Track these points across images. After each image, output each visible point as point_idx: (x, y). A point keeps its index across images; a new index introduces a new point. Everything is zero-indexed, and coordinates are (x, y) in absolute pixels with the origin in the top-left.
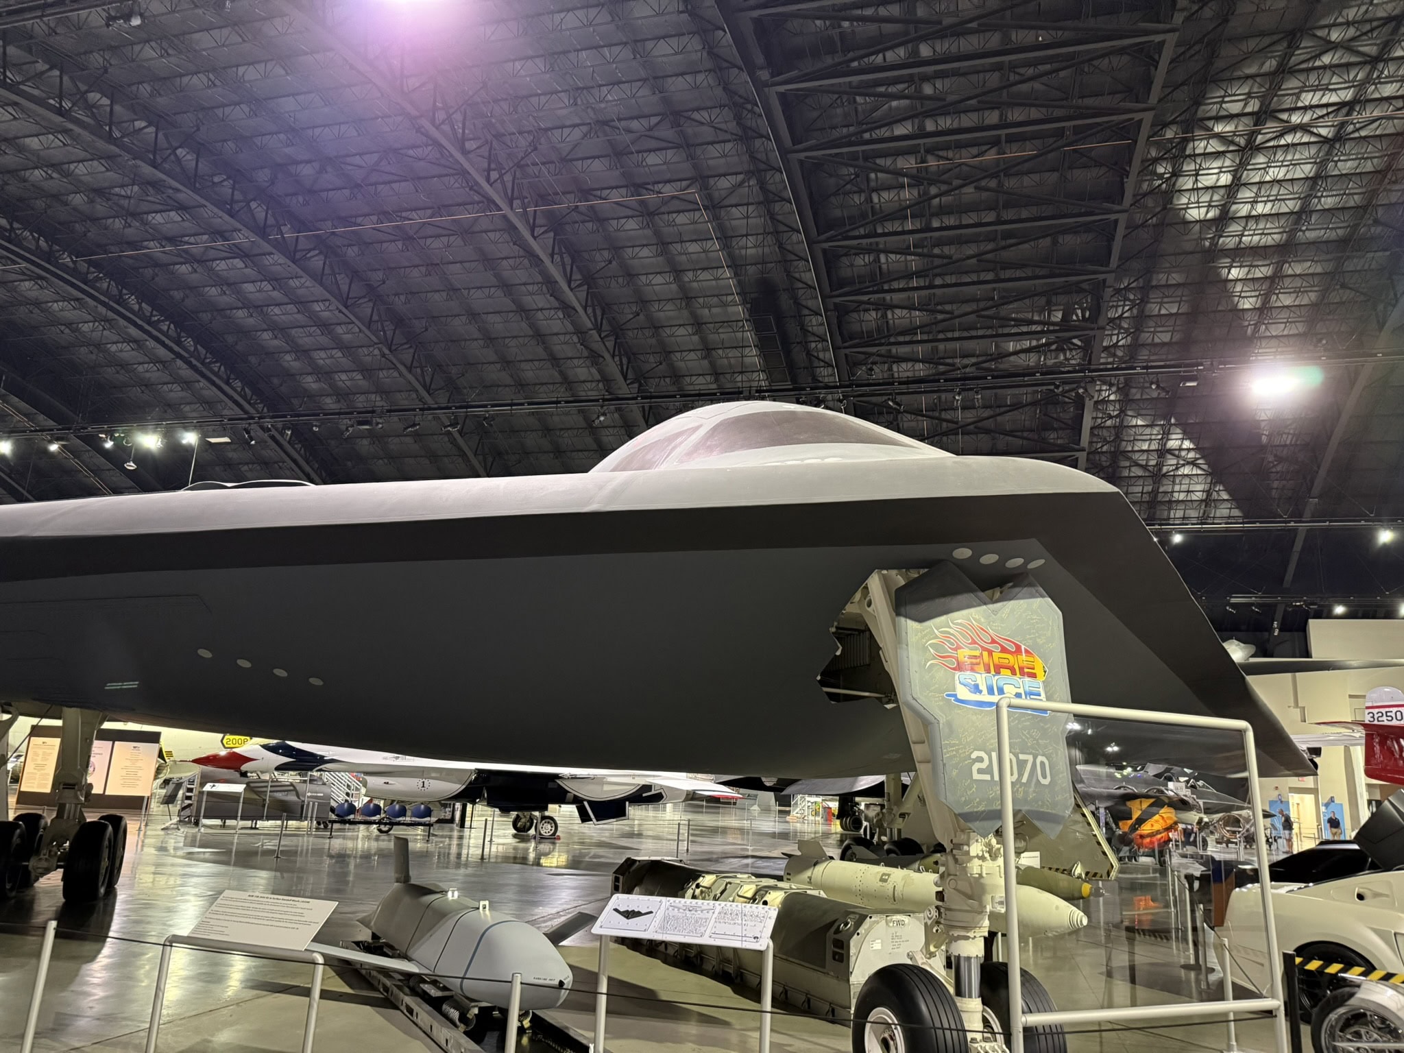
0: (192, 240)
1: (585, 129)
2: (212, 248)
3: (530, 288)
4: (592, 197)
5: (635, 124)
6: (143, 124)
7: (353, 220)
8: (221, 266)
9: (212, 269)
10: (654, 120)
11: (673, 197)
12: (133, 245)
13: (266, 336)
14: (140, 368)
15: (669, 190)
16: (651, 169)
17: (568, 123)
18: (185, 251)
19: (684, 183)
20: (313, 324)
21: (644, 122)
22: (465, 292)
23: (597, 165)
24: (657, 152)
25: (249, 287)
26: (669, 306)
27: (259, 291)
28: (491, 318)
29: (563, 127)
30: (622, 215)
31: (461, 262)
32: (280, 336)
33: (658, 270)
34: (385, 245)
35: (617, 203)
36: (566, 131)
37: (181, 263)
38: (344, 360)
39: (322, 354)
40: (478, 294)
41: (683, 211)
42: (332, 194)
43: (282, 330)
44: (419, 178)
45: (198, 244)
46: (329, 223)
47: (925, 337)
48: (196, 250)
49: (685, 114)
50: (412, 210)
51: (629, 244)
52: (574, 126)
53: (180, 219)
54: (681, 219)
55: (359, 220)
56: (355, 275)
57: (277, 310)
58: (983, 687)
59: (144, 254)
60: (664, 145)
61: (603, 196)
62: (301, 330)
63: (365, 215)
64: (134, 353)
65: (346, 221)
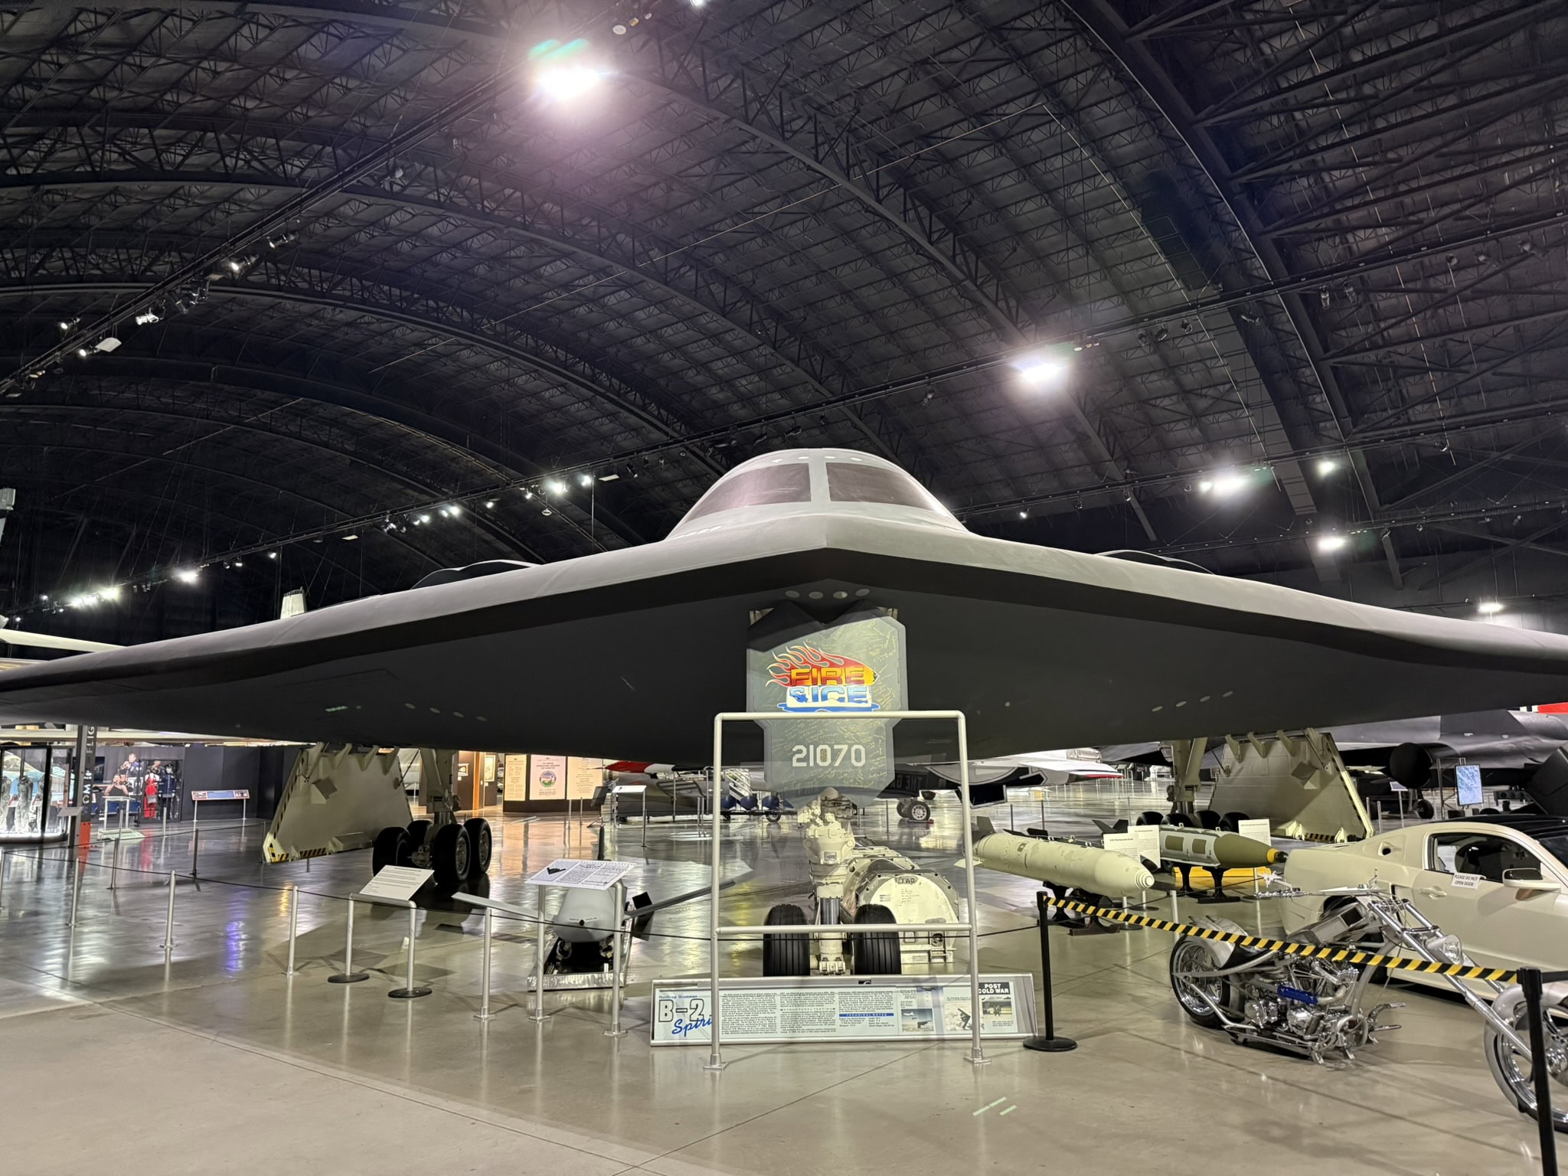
0: (581, 282)
1: (904, 75)
2: (600, 286)
3: (895, 250)
4: (933, 141)
5: (955, 54)
6: (511, 191)
7: (711, 228)
8: (612, 300)
9: (604, 306)
10: (976, 43)
11: (1021, 115)
12: (537, 298)
13: (667, 357)
14: (573, 409)
15: (1013, 109)
16: (989, 93)
17: (886, 74)
18: (579, 294)
19: (1029, 98)
20: (703, 337)
21: (965, 48)
22: (833, 272)
23: (930, 106)
24: (989, 75)
25: (640, 315)
26: (1050, 231)
27: (649, 317)
28: (864, 291)
29: (882, 80)
30: (971, 149)
31: (822, 243)
32: (679, 354)
33: (1028, 196)
34: (746, 245)
35: (962, 139)
36: (886, 83)
37: (579, 306)
38: (740, 365)
39: (719, 364)
40: (846, 270)
41: (1037, 127)
42: (685, 208)
43: (678, 348)
44: (759, 171)
45: (588, 285)
46: (690, 237)
47: (1381, 194)
48: (587, 291)
49: (1008, 26)
50: (761, 204)
51: (988, 177)
52: (893, 75)
53: (564, 267)
54: (1036, 135)
55: (716, 227)
56: (727, 280)
57: (669, 331)
58: (809, 697)
59: (548, 305)
60: (994, 64)
61: (944, 135)
62: (695, 345)
63: (720, 221)
64: (564, 396)
65: (705, 230)
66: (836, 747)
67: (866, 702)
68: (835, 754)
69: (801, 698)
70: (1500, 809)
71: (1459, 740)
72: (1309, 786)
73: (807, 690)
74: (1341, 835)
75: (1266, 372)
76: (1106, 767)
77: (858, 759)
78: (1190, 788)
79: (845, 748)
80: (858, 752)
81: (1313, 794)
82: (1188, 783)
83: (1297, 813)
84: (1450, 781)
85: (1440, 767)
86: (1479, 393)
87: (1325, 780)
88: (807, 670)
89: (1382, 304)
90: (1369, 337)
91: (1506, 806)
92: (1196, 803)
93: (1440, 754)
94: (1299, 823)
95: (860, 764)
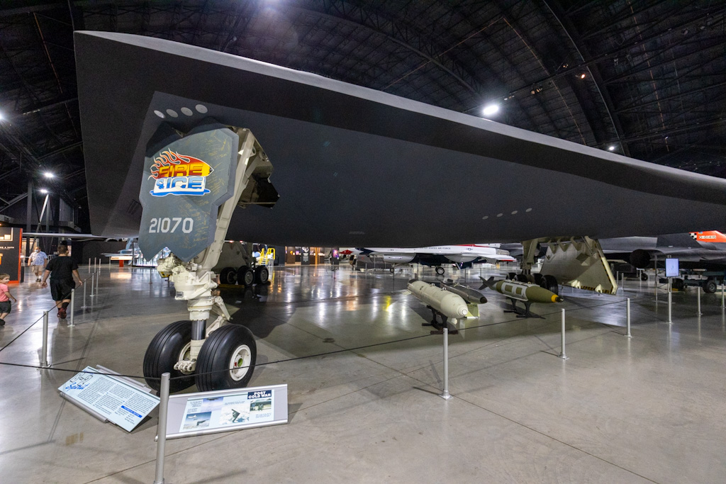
3: (451, 85)
19: (498, 16)
23: (461, 25)
24: (482, 8)
29: (442, 16)
33: (498, 58)
36: (444, 17)
51: (483, 52)
52: (446, 13)
58: (165, 185)
66: (174, 219)
67: (201, 188)
68: (173, 223)
69: (161, 187)
70: (683, 279)
71: (666, 249)
72: (584, 264)
73: (165, 181)
74: (599, 288)
75: (590, 120)
76: (511, 257)
77: (187, 228)
78: (529, 264)
79: (180, 219)
80: (188, 223)
81: (585, 268)
82: (528, 261)
83: (578, 276)
84: (662, 266)
85: (656, 259)
86: (683, 121)
87: (593, 262)
88: (168, 167)
89: (643, 88)
90: (635, 102)
91: (686, 278)
92: (531, 270)
93: (655, 255)
94: (578, 281)
95: (188, 232)
